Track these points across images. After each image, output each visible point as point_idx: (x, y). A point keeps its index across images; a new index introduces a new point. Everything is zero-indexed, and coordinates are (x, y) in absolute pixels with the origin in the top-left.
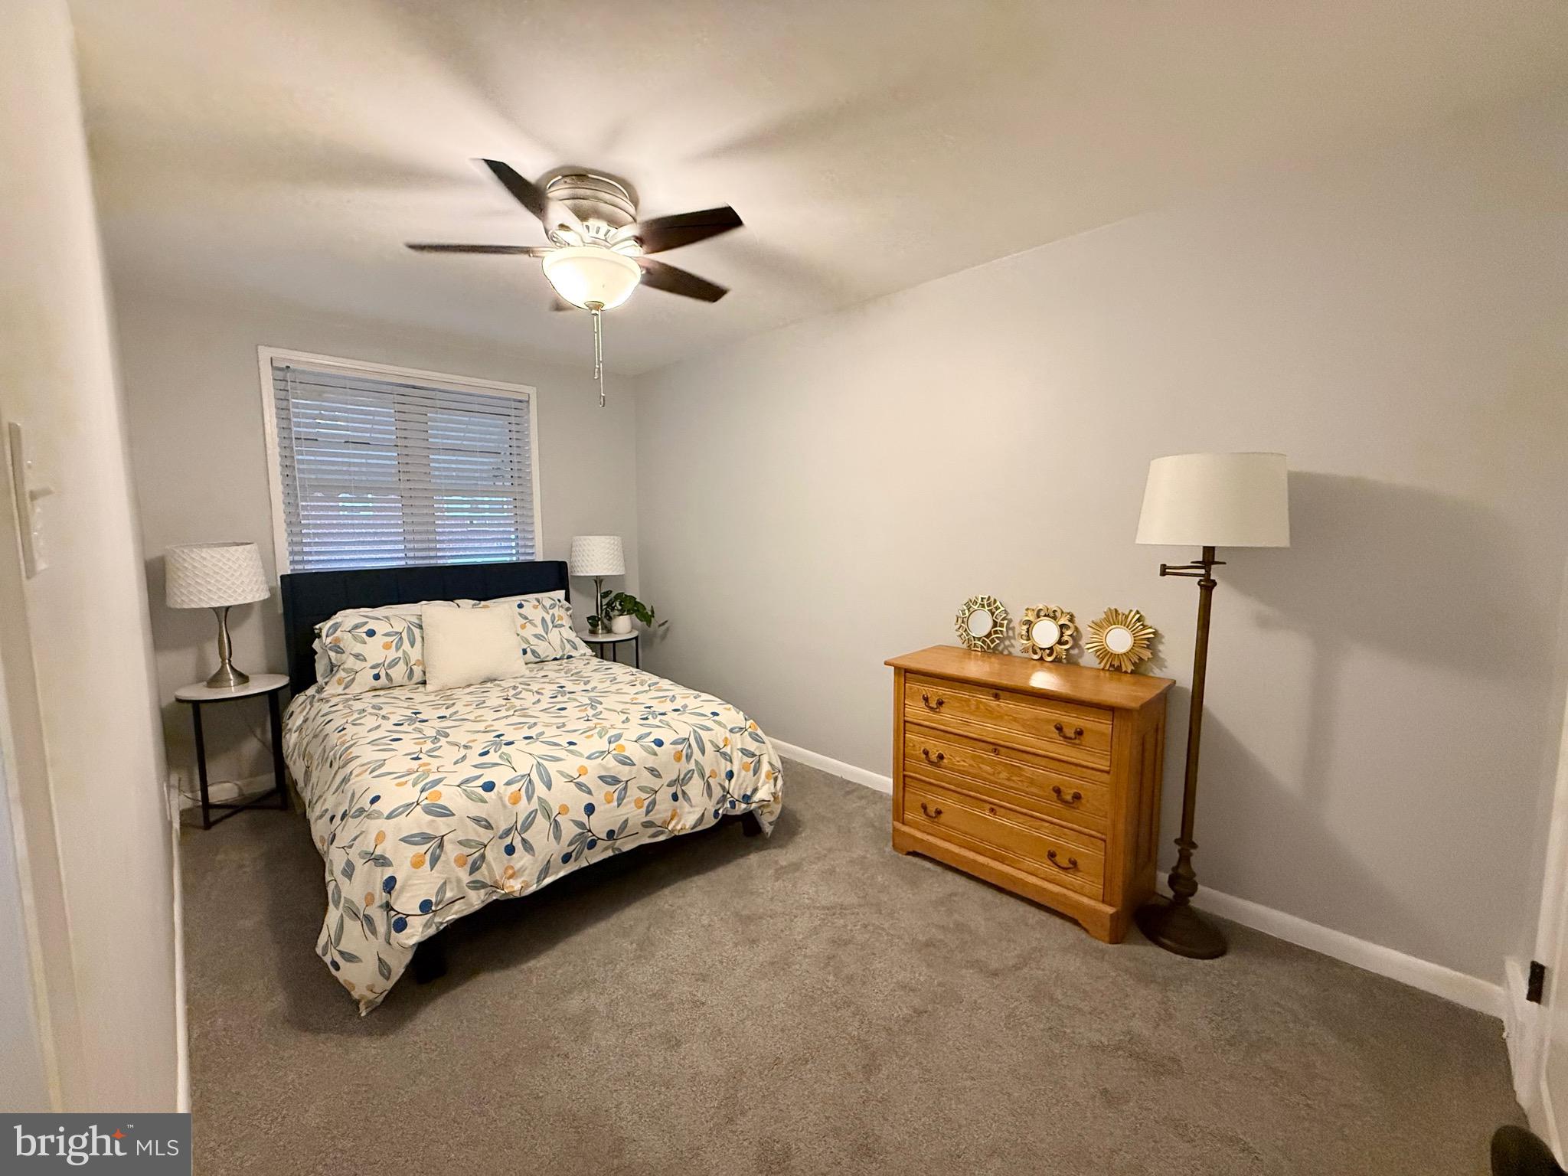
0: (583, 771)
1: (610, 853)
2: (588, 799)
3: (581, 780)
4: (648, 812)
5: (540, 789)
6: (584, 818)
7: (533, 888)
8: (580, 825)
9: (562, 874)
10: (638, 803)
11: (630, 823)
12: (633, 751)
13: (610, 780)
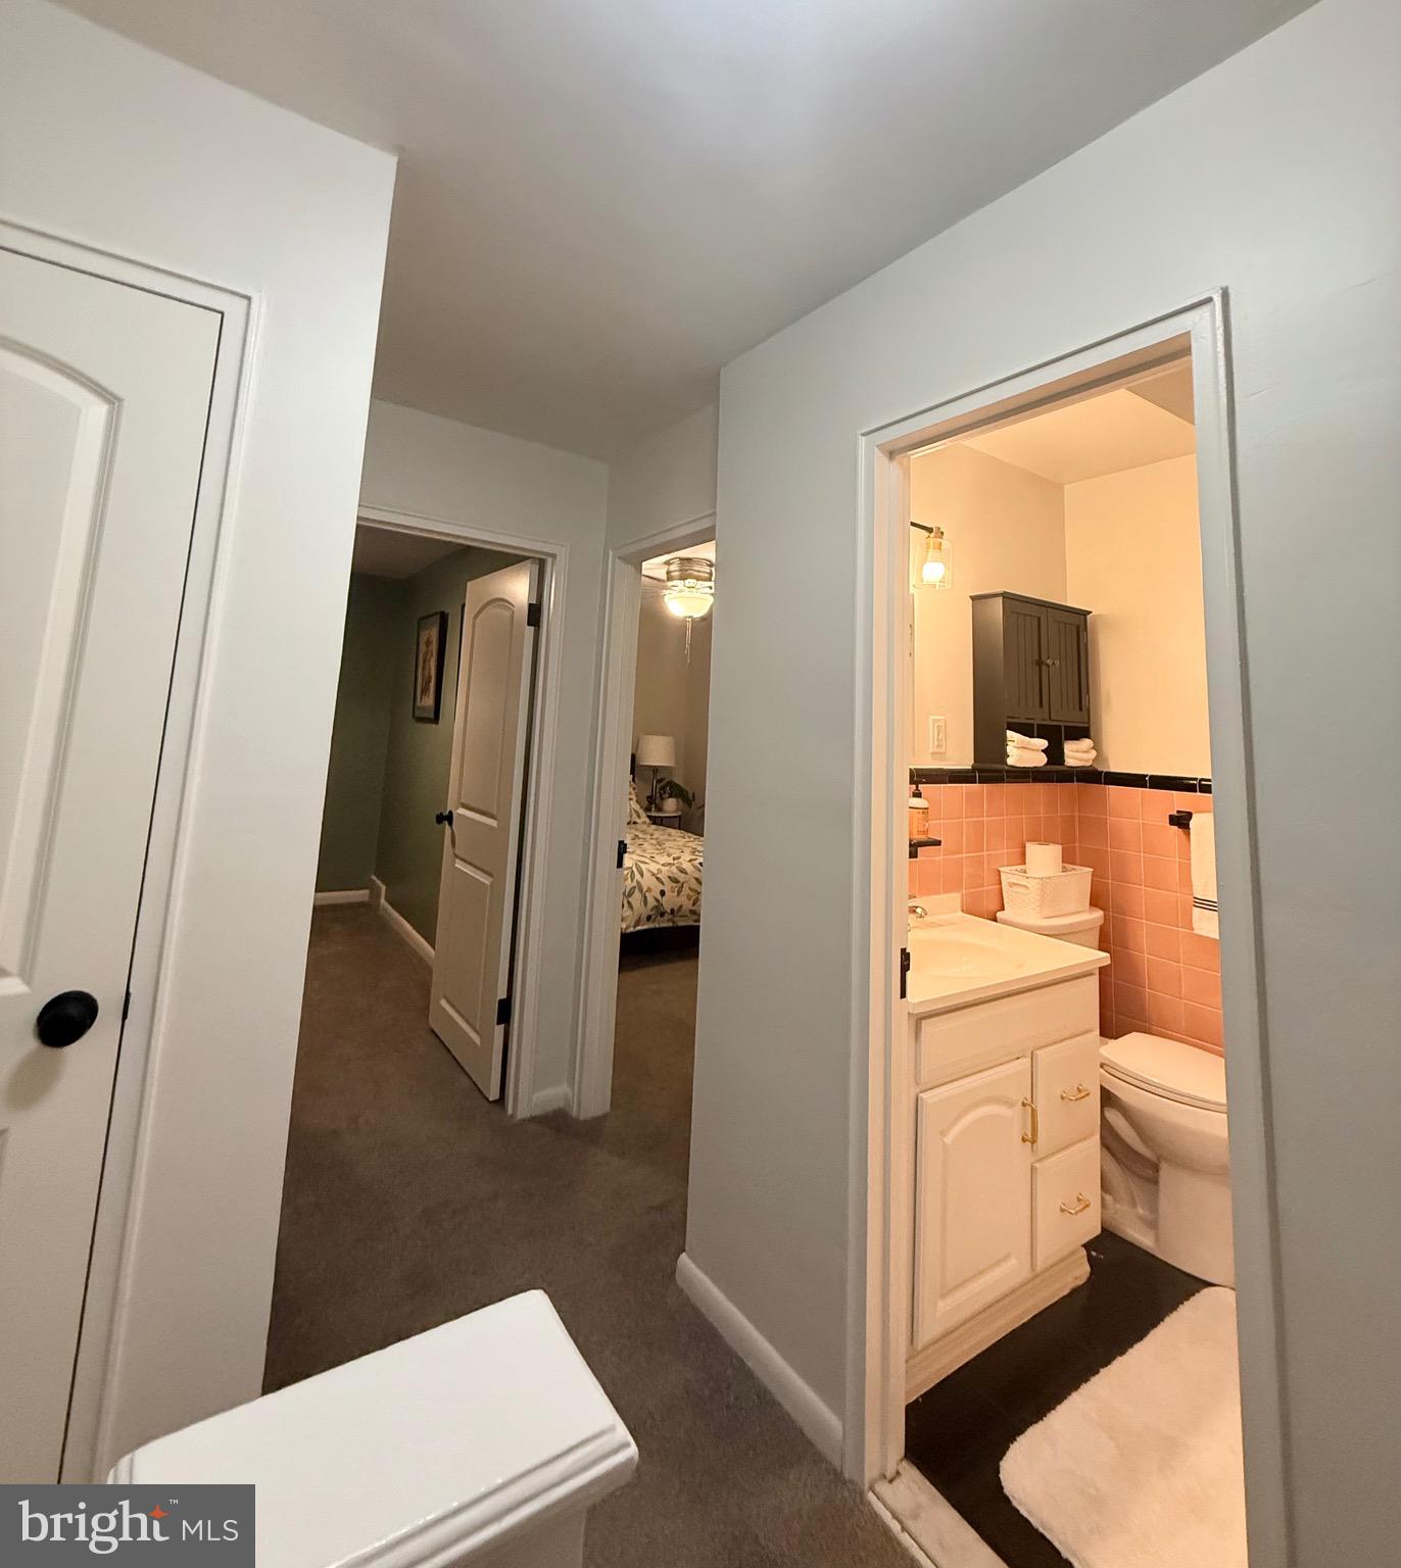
0: (660, 871)
1: (670, 924)
2: (662, 887)
3: (659, 876)
4: (694, 904)
5: (637, 876)
6: (659, 897)
7: (631, 930)
8: (657, 900)
9: (645, 927)
10: (689, 897)
11: (684, 908)
12: (687, 866)
13: (675, 880)
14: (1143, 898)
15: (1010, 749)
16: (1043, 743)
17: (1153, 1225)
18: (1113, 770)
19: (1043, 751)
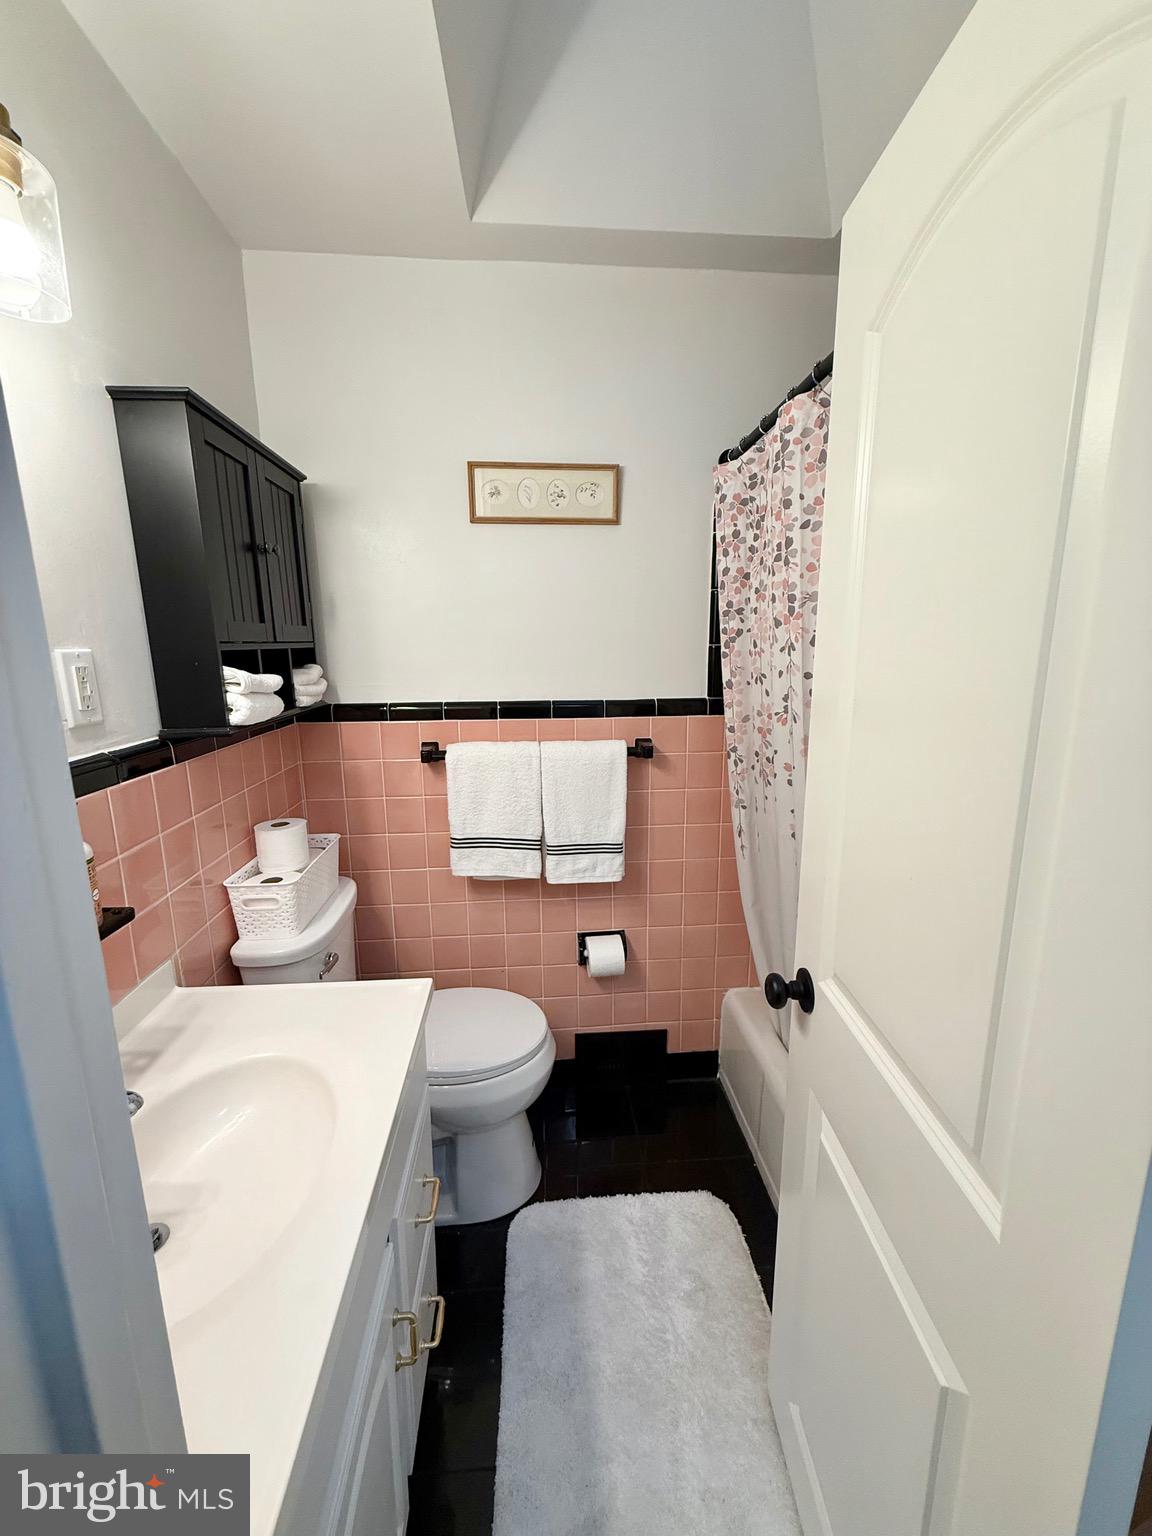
14: (387, 843)
15: (233, 697)
16: (278, 681)
19: (276, 693)
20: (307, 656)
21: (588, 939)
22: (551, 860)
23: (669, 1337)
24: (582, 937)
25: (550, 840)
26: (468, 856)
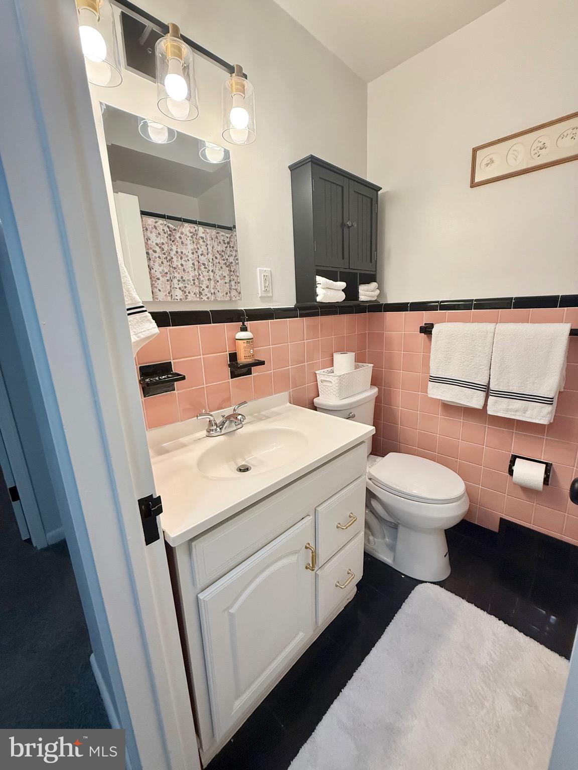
14: (401, 376)
15: (320, 290)
16: (343, 285)
17: (392, 548)
18: (389, 302)
19: (343, 290)
20: (369, 278)
21: (517, 460)
22: (491, 399)
23: (487, 704)
24: (514, 458)
25: (492, 387)
26: (437, 387)
